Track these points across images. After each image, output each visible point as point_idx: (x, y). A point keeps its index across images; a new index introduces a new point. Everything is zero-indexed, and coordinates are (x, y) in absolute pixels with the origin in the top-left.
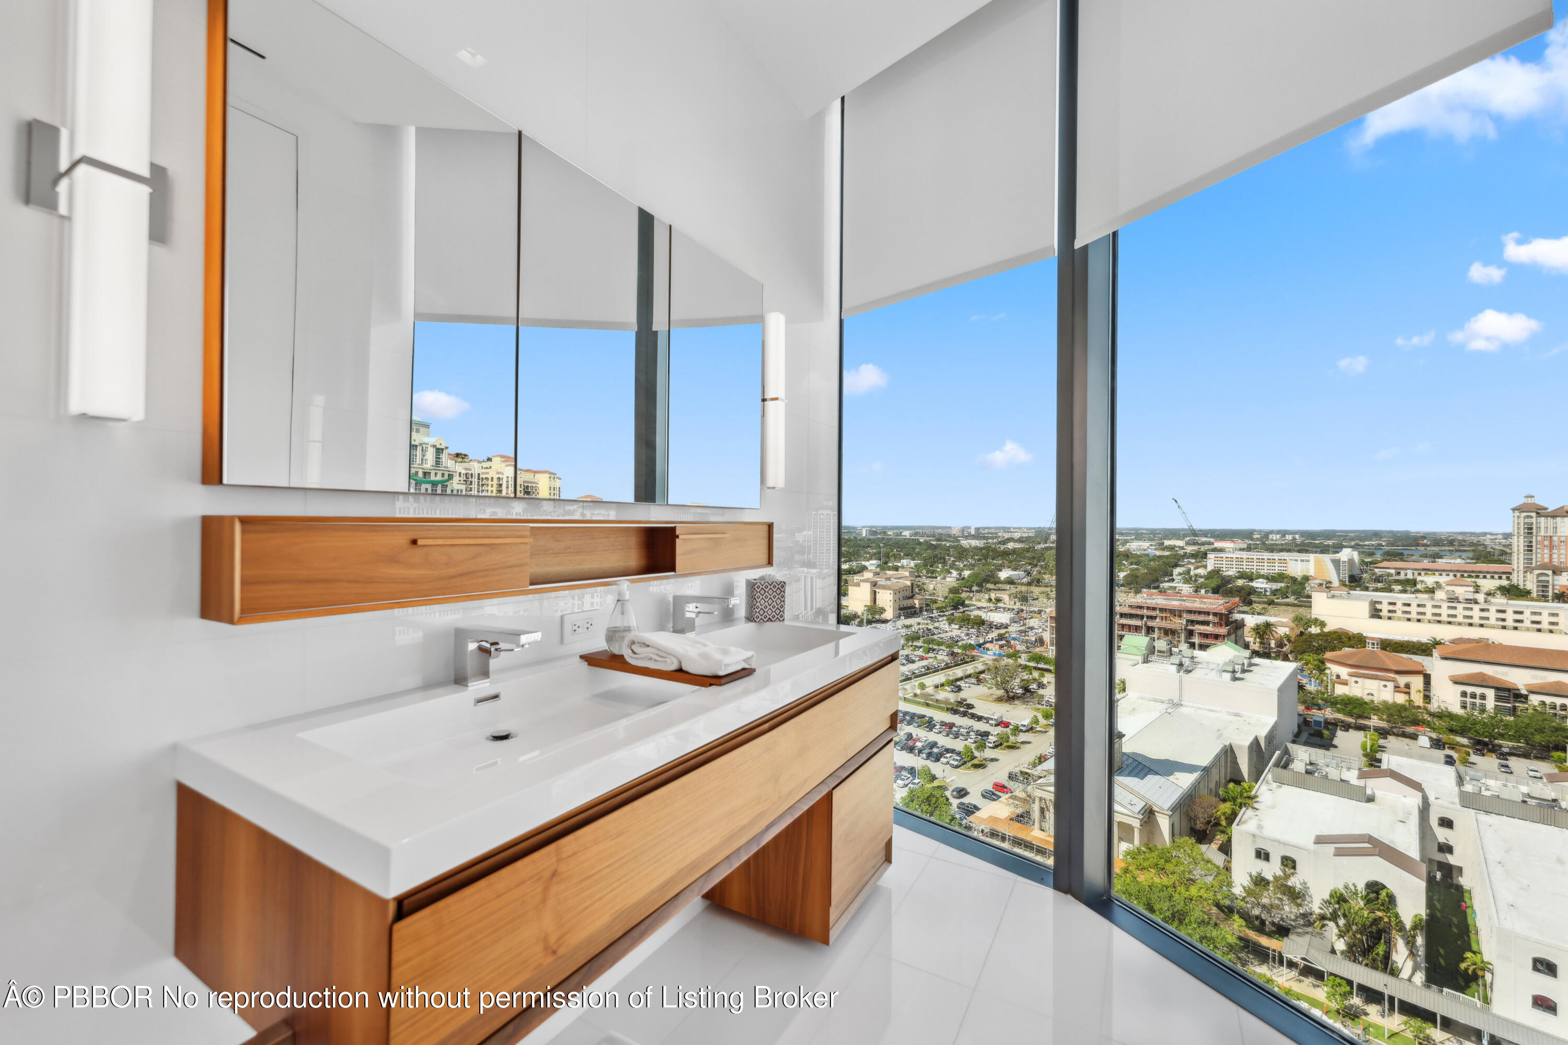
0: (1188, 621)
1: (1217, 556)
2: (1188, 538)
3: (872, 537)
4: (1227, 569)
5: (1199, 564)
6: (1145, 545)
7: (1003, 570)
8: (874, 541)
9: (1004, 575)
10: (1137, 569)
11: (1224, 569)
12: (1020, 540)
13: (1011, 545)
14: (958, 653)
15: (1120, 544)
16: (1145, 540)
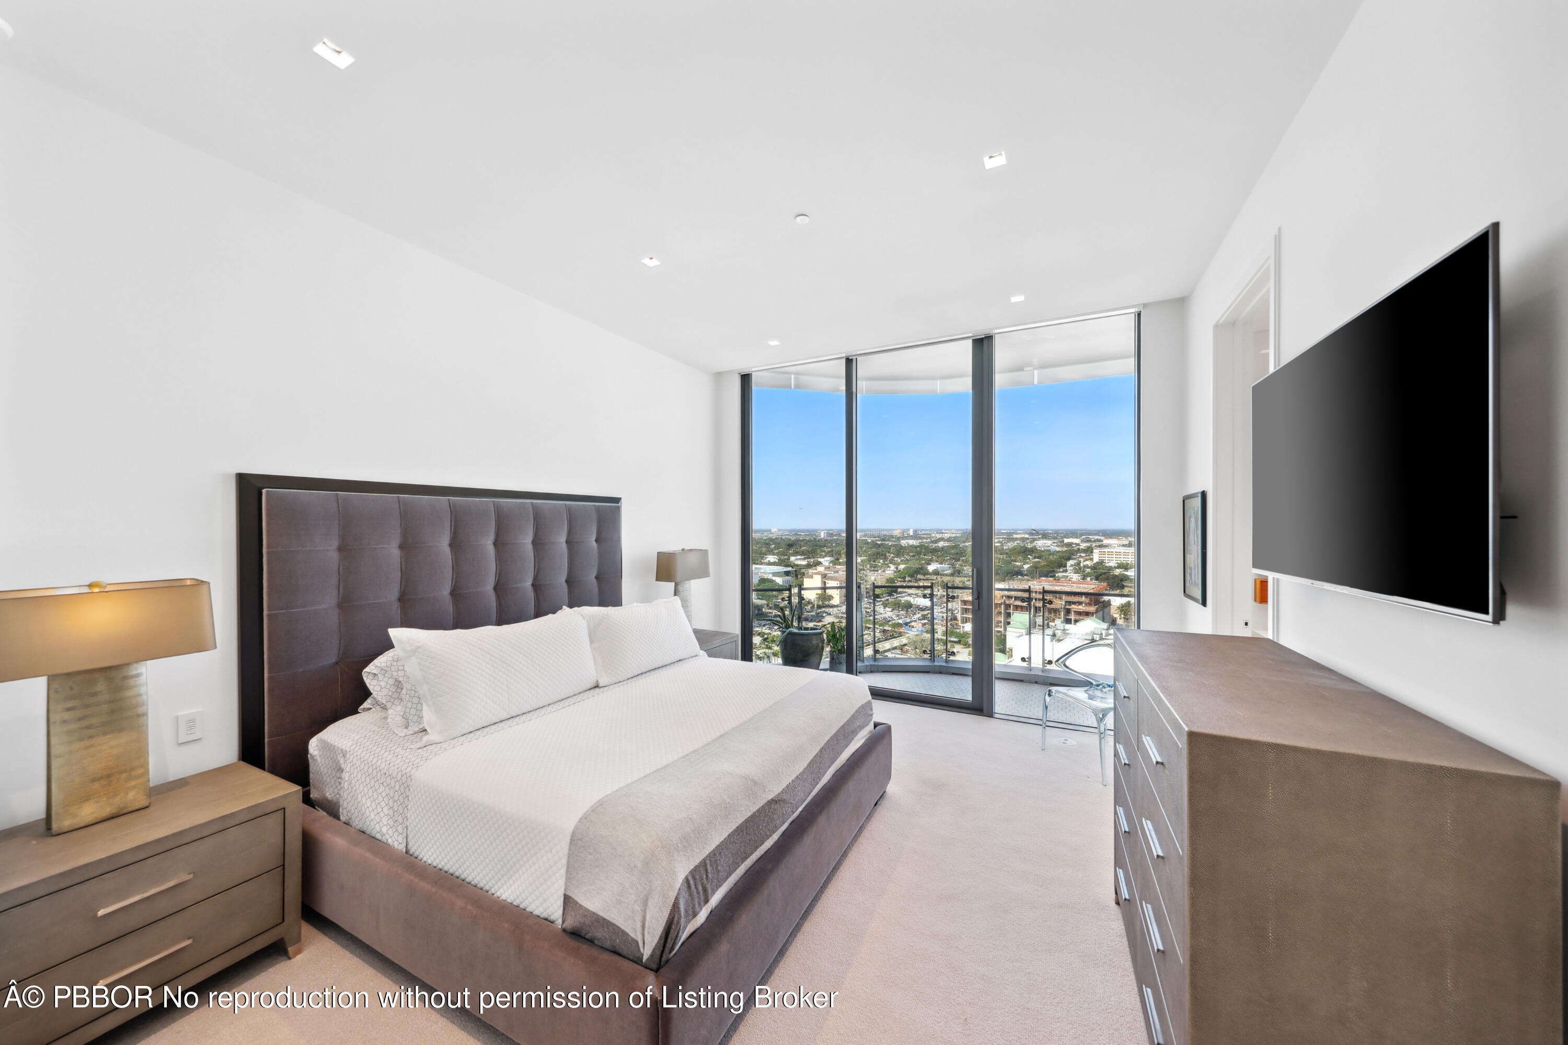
0: (1066, 602)
1: (1101, 550)
2: (1084, 537)
3: (829, 538)
4: (1108, 561)
5: (1088, 557)
6: (1049, 542)
7: (932, 564)
8: (831, 541)
9: (931, 568)
10: (1039, 562)
11: (1106, 561)
12: (949, 540)
13: (941, 544)
14: (888, 630)
15: (1029, 542)
16: (1049, 539)
